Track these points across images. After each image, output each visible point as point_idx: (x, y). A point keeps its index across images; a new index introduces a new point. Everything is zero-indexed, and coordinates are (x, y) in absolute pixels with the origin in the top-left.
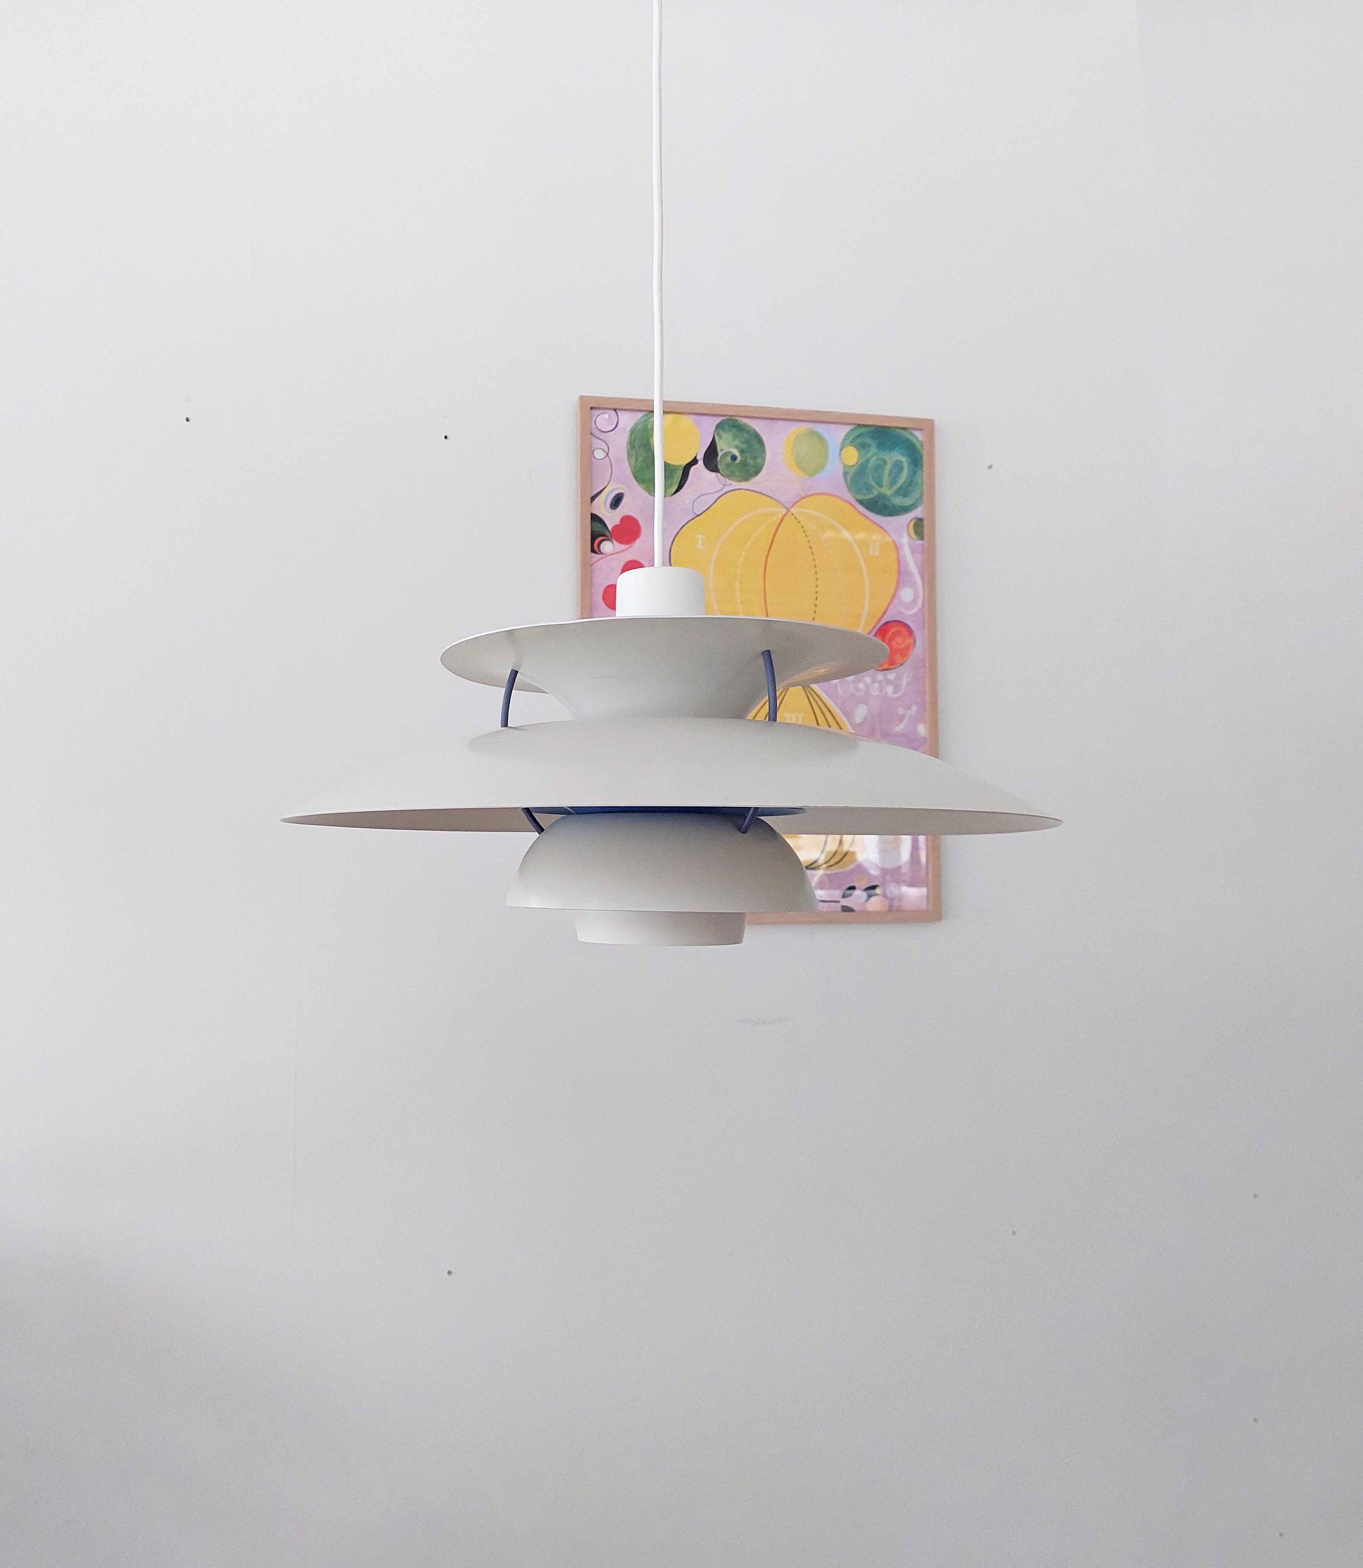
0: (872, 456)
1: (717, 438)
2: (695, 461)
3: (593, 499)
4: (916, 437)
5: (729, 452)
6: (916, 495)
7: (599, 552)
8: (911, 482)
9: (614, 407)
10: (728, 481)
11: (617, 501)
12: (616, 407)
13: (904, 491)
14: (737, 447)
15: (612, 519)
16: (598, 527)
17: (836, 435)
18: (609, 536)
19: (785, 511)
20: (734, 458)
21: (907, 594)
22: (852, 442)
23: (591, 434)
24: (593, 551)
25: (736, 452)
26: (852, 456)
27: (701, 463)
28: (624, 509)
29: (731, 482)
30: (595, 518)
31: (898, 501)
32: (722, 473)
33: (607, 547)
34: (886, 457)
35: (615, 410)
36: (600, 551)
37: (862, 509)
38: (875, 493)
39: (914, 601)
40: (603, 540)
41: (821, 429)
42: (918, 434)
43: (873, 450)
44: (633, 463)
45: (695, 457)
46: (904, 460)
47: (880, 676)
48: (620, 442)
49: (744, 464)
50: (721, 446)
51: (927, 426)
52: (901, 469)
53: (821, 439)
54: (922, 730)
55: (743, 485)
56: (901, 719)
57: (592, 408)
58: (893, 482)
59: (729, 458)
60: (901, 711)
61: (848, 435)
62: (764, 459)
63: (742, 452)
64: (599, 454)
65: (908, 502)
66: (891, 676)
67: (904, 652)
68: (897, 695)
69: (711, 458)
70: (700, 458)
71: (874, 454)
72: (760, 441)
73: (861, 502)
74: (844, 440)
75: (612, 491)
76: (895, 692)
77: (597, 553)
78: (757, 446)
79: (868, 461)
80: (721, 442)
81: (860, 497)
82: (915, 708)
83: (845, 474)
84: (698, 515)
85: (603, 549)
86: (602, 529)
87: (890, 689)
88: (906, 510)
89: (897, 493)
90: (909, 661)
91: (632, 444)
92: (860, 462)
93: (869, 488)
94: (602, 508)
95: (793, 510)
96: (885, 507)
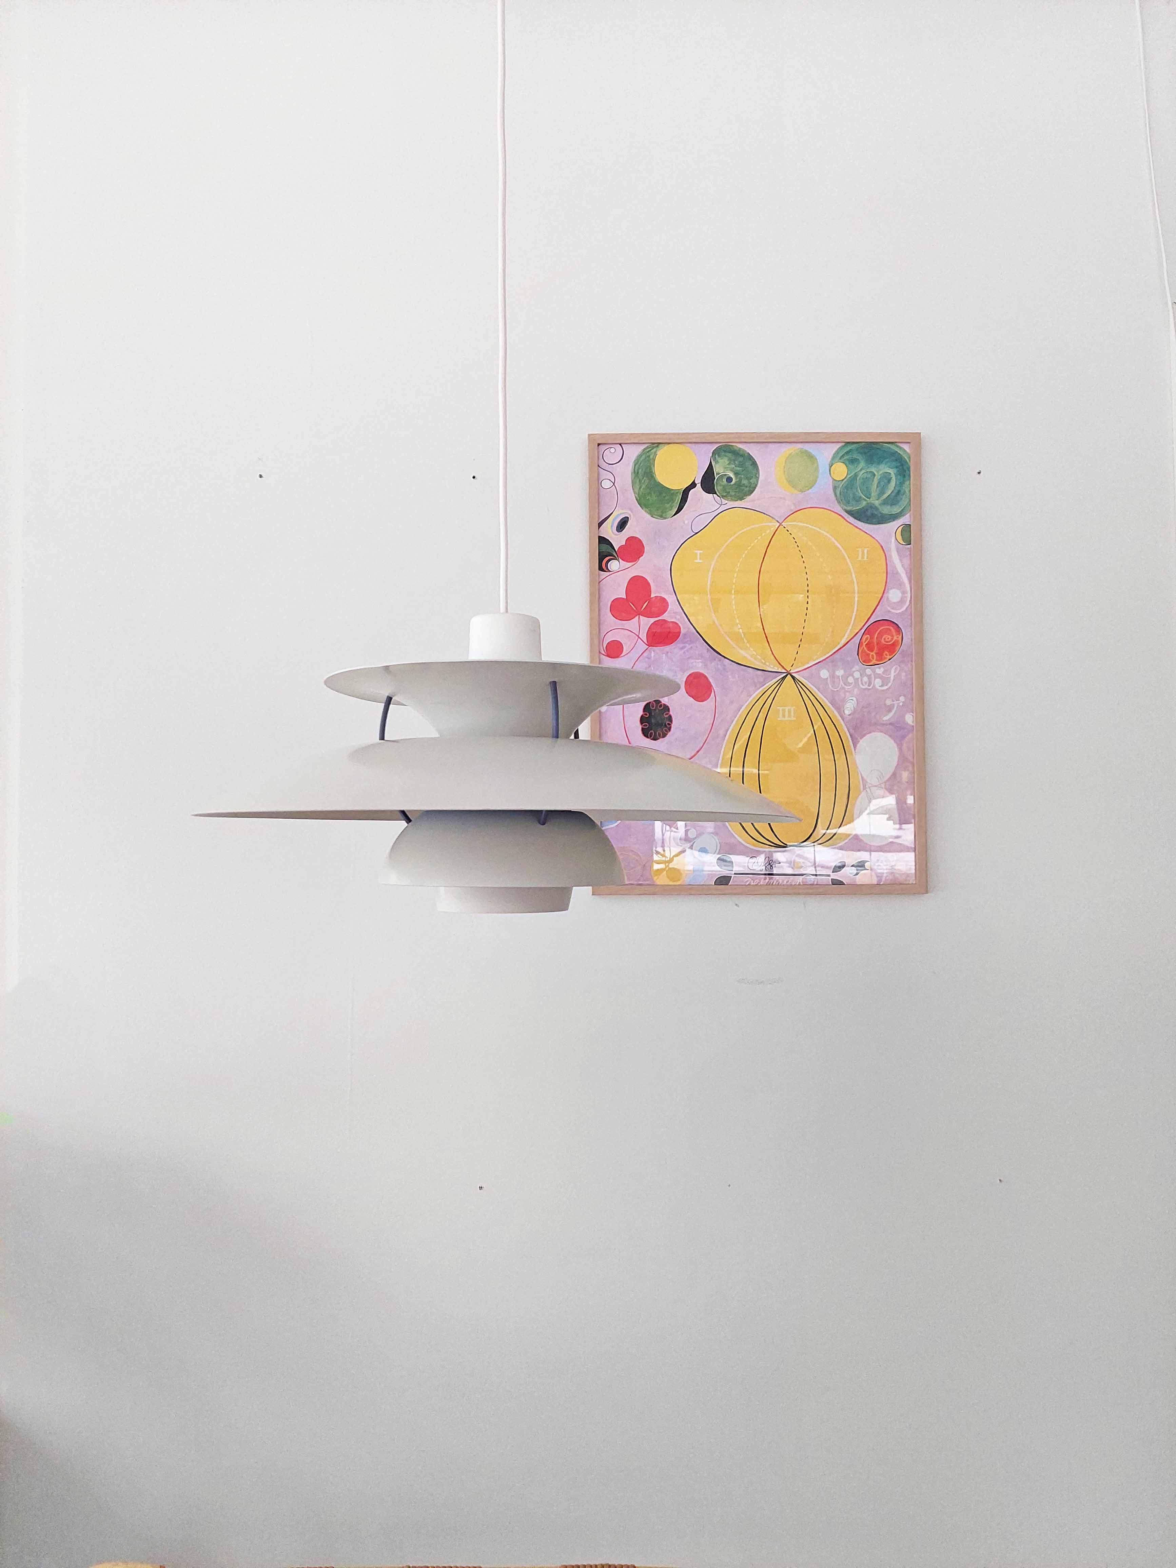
0: (861, 470)
1: (713, 464)
2: (693, 485)
3: (600, 524)
4: (905, 450)
5: (726, 475)
6: (904, 503)
7: (605, 569)
8: (899, 491)
9: (619, 442)
10: (724, 501)
11: (622, 525)
12: (621, 442)
13: (893, 500)
14: (732, 470)
15: (618, 540)
16: (605, 547)
17: (825, 453)
18: (615, 554)
19: (778, 524)
20: (729, 479)
21: (894, 595)
22: (840, 459)
23: (598, 466)
24: (601, 569)
25: (732, 475)
26: (841, 471)
27: (699, 486)
28: (628, 532)
29: (726, 502)
30: (602, 540)
31: (886, 510)
32: (719, 495)
33: (614, 565)
34: (873, 470)
35: (620, 444)
36: (607, 568)
37: (851, 519)
38: (864, 503)
39: (902, 601)
40: (609, 560)
41: (810, 448)
42: (906, 447)
43: (862, 464)
44: (637, 491)
45: (694, 482)
46: (892, 472)
47: (869, 671)
48: (625, 472)
49: (739, 485)
50: (718, 469)
51: (915, 439)
52: (889, 481)
53: (811, 457)
54: (909, 719)
55: (738, 503)
56: (890, 709)
57: (599, 445)
58: (882, 493)
59: (725, 480)
60: (889, 702)
61: (837, 453)
62: (758, 478)
63: (736, 474)
64: (606, 484)
65: (896, 510)
66: (879, 670)
67: (892, 648)
68: (885, 688)
69: (708, 482)
70: (698, 481)
71: (862, 468)
72: (754, 464)
73: (849, 513)
74: (833, 458)
75: (618, 515)
76: (882, 686)
77: (605, 571)
78: (751, 467)
79: (856, 475)
80: (717, 466)
81: (849, 508)
82: (902, 699)
83: (835, 488)
84: (697, 533)
85: (611, 568)
86: (610, 550)
87: (878, 682)
88: (894, 517)
89: (885, 503)
90: (897, 656)
91: (636, 473)
92: (849, 476)
93: (858, 500)
94: (609, 531)
95: (782, 524)
96: (873, 516)
